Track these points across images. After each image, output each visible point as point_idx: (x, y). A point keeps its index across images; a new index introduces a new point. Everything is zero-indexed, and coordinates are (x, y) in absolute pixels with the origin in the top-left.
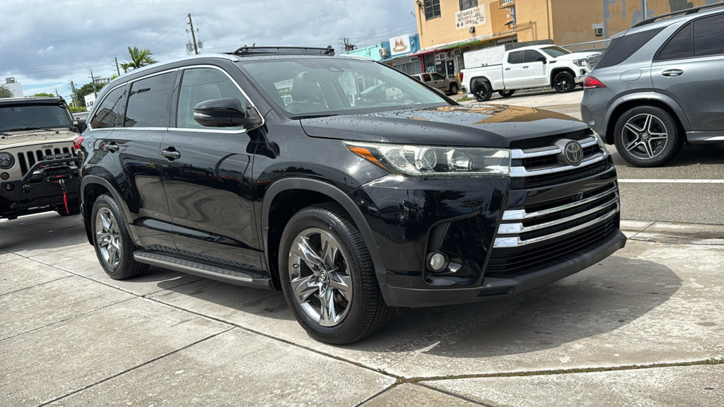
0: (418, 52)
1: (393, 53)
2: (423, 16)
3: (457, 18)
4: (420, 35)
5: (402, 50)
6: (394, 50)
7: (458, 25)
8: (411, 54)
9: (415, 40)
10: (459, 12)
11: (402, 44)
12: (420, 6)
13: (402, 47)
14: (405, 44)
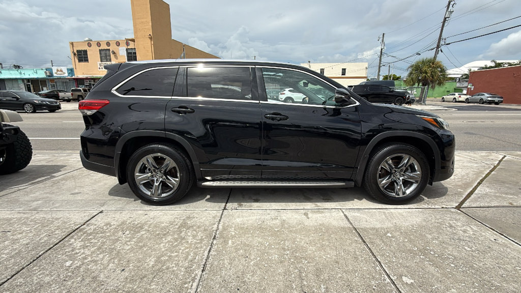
0: (73, 77)
1: (55, 75)
2: (77, 60)
3: (99, 65)
4: (75, 69)
5: (61, 74)
6: (56, 73)
7: (100, 68)
8: (69, 77)
9: (71, 71)
10: (100, 63)
11: (61, 71)
12: (75, 54)
13: (62, 73)
14: (64, 71)
